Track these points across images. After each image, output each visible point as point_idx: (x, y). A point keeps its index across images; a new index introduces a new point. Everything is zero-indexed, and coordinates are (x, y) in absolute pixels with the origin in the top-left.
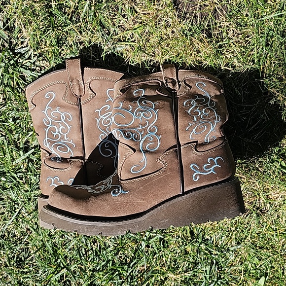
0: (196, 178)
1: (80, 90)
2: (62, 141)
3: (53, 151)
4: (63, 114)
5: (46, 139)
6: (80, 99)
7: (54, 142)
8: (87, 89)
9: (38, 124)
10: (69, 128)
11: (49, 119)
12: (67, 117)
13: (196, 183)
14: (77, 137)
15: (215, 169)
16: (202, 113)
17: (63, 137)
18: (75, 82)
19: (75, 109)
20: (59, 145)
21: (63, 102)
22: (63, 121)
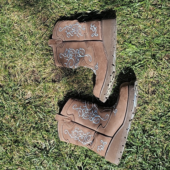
0: (97, 35)
1: (68, 119)
2: (86, 137)
3: (88, 142)
4: (75, 131)
5: (82, 142)
6: (72, 121)
7: (85, 140)
8: (69, 116)
9: (76, 143)
10: (81, 131)
11: (75, 137)
12: (77, 129)
13: (99, 35)
14: (86, 130)
15: (95, 27)
16: (74, 30)
17: (84, 136)
18: (65, 120)
19: (75, 125)
20: (87, 139)
21: (70, 128)
22: (78, 132)
